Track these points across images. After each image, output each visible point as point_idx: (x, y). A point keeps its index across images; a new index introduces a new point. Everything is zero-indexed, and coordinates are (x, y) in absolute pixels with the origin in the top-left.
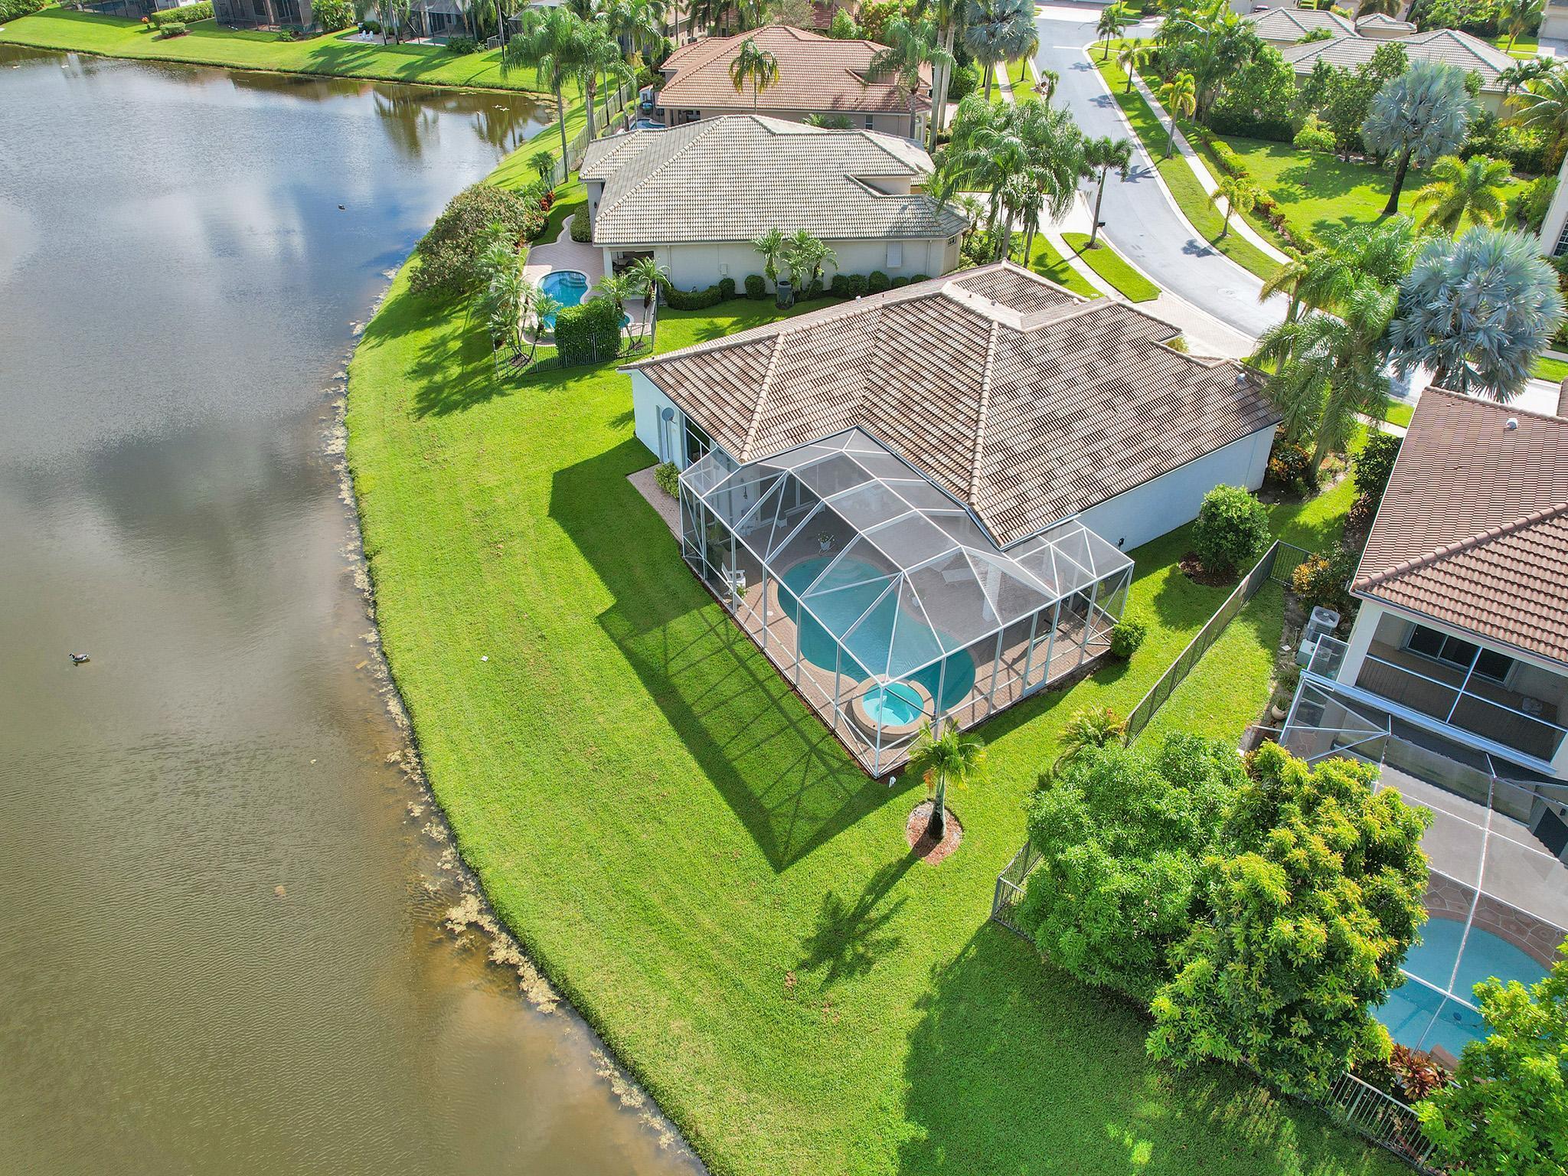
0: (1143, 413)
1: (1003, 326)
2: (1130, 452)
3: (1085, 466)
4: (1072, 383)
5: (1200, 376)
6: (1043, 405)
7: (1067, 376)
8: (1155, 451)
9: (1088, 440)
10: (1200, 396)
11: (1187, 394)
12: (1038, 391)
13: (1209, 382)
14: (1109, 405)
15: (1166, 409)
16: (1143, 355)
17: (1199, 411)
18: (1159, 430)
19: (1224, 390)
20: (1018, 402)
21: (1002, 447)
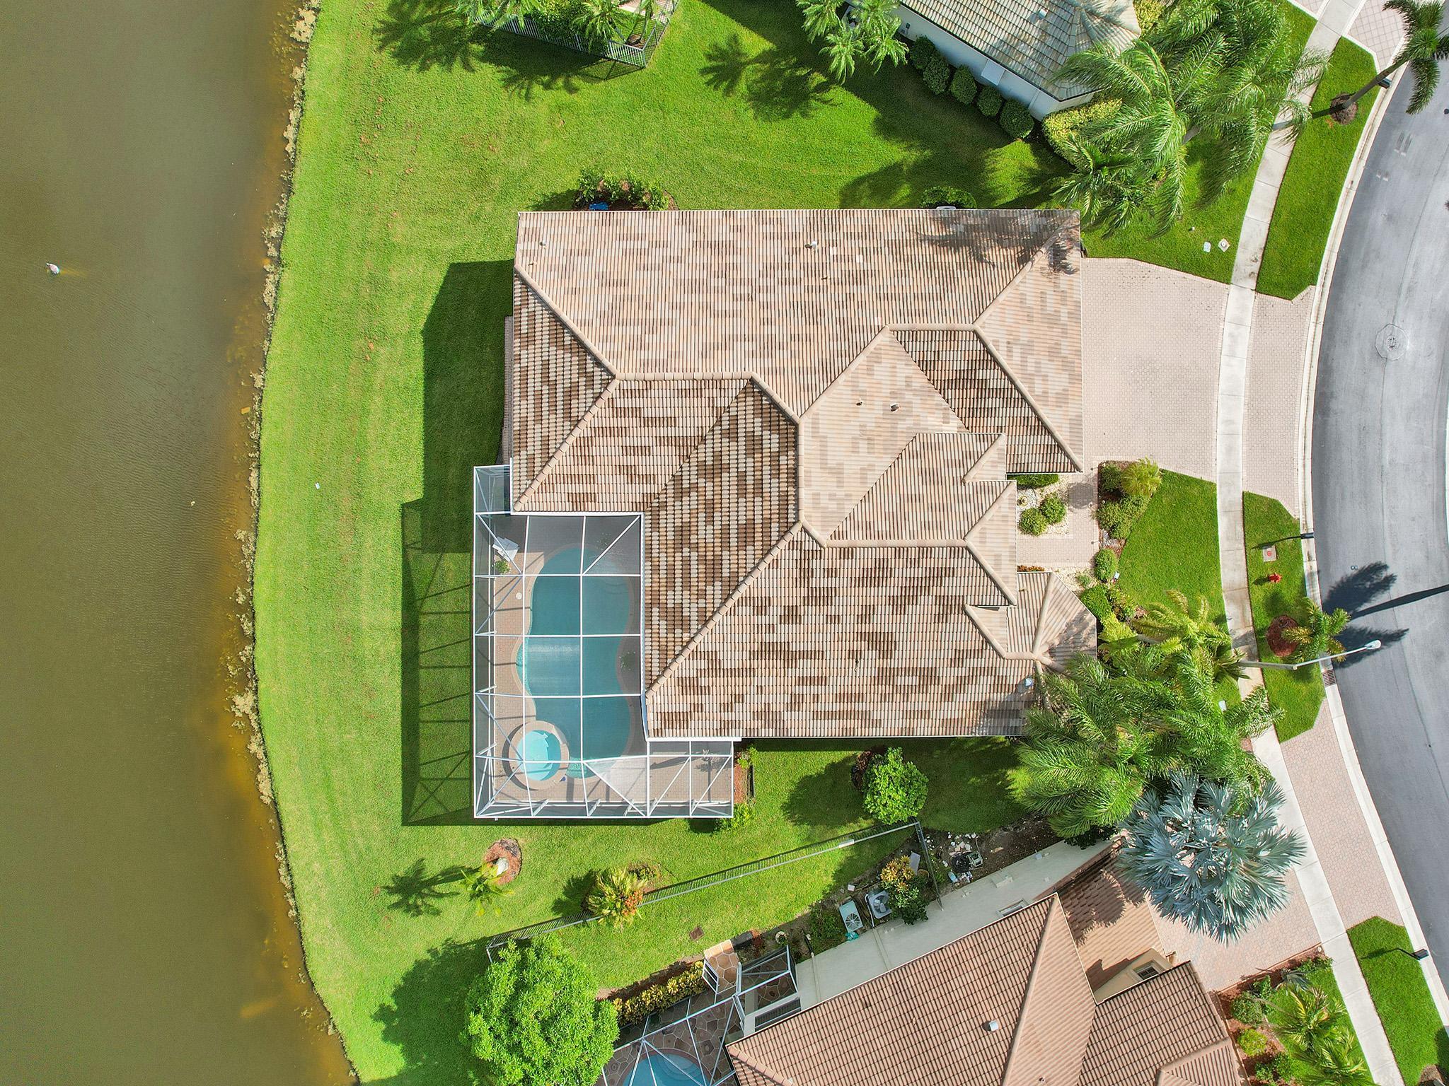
0: (884, 676)
1: (804, 530)
3: (778, 702)
4: (834, 619)
5: (987, 660)
6: (784, 633)
7: (833, 611)
8: (865, 716)
9: (802, 681)
10: (962, 683)
11: (949, 675)
12: (791, 615)
13: (990, 671)
14: (855, 656)
15: (914, 681)
16: (941, 617)
17: (948, 695)
18: (884, 697)
19: (999, 685)
20: (761, 620)
21: (712, 657)
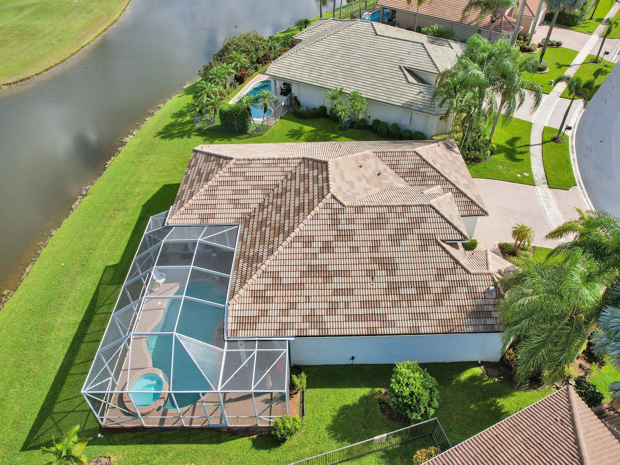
0: (393, 288)
2: (361, 311)
5: (460, 275)
9: (337, 292)
10: (446, 292)
11: (437, 287)
12: (327, 247)
13: (463, 283)
14: (371, 274)
15: (414, 291)
16: (423, 247)
17: (438, 301)
18: (395, 304)
19: (472, 293)
20: (308, 250)
